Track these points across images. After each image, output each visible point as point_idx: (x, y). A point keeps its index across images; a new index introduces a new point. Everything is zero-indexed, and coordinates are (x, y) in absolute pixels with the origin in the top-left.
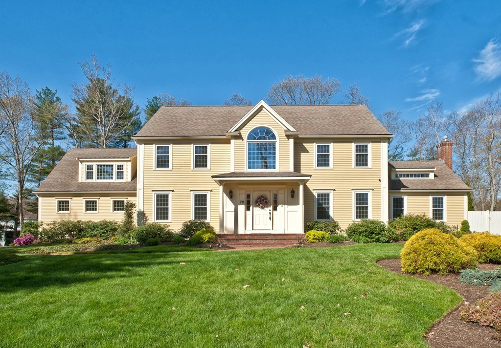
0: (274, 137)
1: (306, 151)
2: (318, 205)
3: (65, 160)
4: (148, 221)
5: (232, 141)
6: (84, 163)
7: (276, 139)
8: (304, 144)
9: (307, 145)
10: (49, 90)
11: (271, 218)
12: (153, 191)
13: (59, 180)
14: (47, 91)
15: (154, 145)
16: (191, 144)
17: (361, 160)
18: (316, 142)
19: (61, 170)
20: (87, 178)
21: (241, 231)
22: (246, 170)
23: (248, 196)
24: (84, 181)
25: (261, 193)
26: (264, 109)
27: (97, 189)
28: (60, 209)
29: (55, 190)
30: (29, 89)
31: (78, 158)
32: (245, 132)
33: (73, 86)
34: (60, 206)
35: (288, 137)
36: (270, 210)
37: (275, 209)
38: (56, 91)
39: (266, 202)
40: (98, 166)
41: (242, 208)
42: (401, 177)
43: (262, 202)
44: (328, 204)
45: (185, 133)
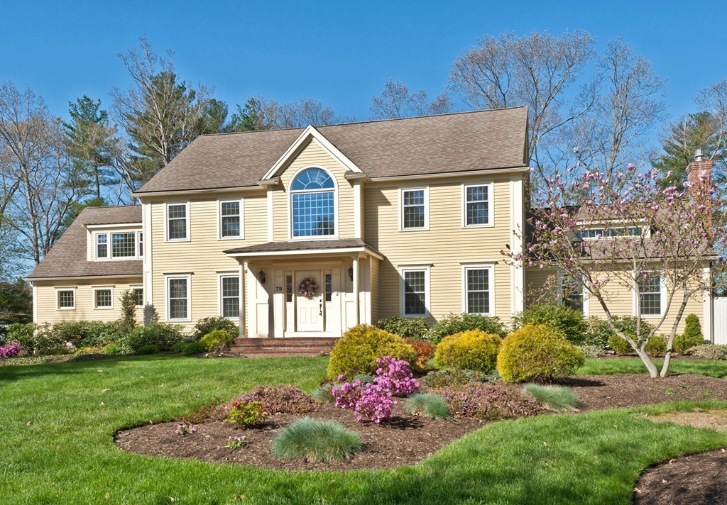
0: (329, 183)
1: (387, 203)
2: (406, 291)
3: (74, 227)
4: (159, 321)
5: (270, 193)
6: (94, 232)
7: (333, 186)
8: (383, 192)
9: (387, 193)
10: (89, 100)
11: (324, 314)
12: (165, 274)
13: (62, 260)
14: (85, 103)
15: (165, 204)
16: (215, 200)
17: (477, 213)
18: (402, 187)
19: (67, 244)
20: (99, 256)
21: (278, 333)
22: (289, 237)
23: (289, 279)
24: (94, 260)
25: (307, 275)
26: (314, 139)
27: (110, 273)
28: (61, 305)
29: (53, 275)
30: (45, 108)
31: (86, 225)
32: (288, 178)
33: (113, 95)
34: (62, 299)
35: (352, 182)
36: (321, 301)
37: (328, 298)
38: (99, 101)
39: (314, 289)
40: (114, 235)
41: (279, 298)
42: (587, 237)
43: (309, 288)
44: (423, 289)
45: (208, 183)
